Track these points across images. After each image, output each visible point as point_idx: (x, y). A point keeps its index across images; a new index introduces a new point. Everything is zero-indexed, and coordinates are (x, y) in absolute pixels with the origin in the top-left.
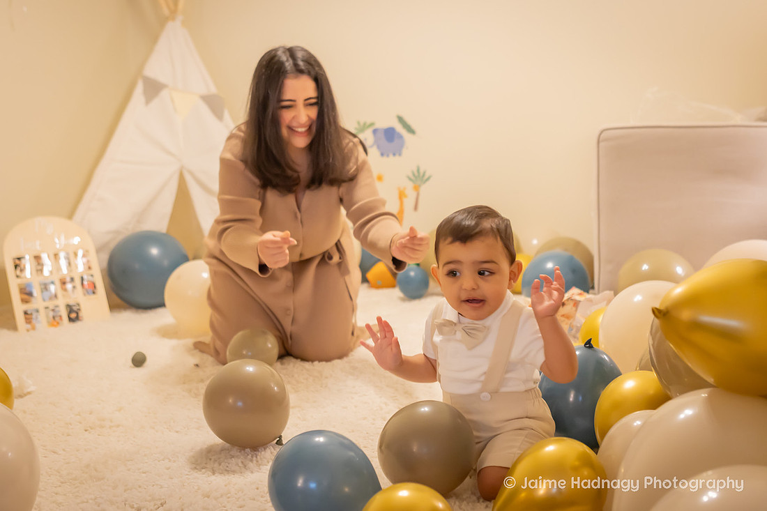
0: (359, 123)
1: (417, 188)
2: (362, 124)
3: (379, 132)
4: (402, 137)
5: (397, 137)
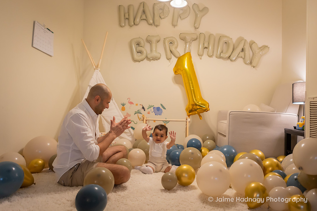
2: (150, 106)
3: (155, 108)
4: (162, 110)
5: (160, 110)
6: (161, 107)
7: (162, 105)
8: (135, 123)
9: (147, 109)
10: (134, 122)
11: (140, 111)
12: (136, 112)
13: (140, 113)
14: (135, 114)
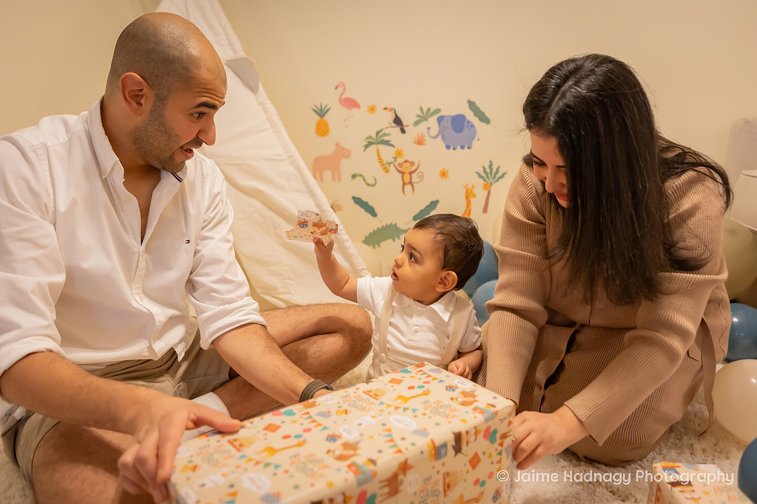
0: (421, 109)
1: (488, 188)
2: (425, 110)
3: (445, 119)
4: (472, 126)
5: (467, 126)
6: (470, 116)
7: (472, 105)
8: (368, 185)
9: (411, 124)
10: (364, 179)
11: (385, 135)
12: (370, 137)
13: (387, 143)
14: (367, 146)
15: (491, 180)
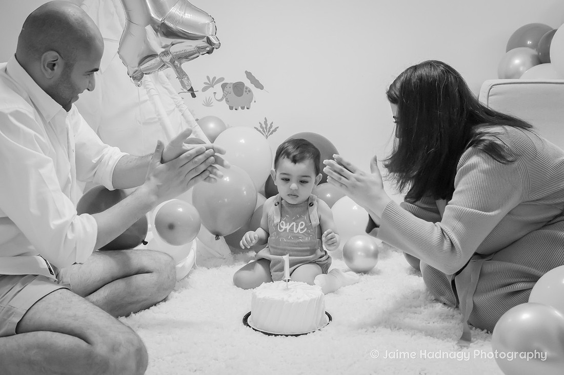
0: (208, 78)
2: (211, 79)
3: (228, 86)
4: (250, 91)
5: (246, 91)
6: (248, 83)
7: (249, 75)
9: (200, 90)
15: (267, 133)
